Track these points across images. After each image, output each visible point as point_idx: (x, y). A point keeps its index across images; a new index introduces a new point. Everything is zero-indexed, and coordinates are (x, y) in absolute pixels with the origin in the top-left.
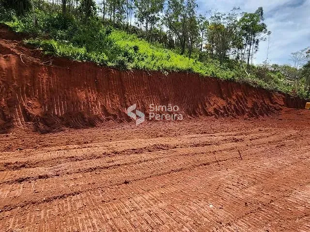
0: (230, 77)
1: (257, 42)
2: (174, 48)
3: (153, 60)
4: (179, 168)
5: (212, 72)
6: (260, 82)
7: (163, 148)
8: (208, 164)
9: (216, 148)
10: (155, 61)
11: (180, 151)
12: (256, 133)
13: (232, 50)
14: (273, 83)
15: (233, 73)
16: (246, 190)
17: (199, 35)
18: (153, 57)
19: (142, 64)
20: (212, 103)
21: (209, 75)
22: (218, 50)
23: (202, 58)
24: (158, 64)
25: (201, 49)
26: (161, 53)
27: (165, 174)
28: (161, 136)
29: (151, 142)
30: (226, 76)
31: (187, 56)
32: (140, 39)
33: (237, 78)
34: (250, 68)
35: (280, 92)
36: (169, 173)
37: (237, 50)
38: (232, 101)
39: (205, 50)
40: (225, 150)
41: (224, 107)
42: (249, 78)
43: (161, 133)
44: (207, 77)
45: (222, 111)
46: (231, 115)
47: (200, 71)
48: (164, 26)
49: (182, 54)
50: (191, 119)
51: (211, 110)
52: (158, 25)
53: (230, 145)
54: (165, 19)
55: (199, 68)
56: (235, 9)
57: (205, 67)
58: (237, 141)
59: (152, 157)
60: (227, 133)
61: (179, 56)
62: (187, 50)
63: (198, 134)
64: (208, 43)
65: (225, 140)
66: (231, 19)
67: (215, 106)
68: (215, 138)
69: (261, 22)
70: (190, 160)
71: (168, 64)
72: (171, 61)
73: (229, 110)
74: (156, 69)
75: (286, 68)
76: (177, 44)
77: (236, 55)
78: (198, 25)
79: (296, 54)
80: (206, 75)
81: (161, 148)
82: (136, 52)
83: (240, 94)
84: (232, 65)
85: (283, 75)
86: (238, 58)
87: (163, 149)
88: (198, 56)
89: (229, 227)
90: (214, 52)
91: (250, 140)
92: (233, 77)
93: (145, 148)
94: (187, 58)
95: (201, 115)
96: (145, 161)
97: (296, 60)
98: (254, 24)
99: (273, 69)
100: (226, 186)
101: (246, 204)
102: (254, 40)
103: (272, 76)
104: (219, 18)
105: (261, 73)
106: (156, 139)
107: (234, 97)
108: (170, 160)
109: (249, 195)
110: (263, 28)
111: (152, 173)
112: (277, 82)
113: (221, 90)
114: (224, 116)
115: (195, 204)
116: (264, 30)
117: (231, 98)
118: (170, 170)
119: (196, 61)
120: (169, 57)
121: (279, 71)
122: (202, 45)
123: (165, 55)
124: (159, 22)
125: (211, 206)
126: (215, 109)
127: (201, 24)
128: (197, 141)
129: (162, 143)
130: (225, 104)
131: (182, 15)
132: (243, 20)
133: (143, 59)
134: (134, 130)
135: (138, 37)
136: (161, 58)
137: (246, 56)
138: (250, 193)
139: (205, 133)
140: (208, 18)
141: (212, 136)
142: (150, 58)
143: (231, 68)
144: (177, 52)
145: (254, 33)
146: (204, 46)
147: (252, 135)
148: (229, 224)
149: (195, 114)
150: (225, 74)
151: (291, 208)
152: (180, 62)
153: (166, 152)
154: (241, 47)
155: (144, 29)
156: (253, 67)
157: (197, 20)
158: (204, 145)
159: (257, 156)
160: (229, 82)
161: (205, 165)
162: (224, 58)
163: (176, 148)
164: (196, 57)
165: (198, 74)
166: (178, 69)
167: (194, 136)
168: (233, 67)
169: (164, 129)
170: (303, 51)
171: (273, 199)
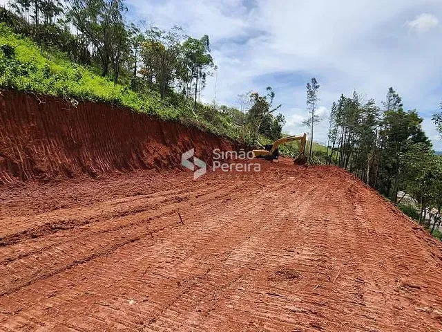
0: (174, 116)
1: (204, 76)
2: (89, 63)
3: (48, 77)
4: (88, 255)
5: (150, 107)
6: (208, 125)
7: (63, 226)
8: (138, 239)
9: (152, 214)
10: (51, 79)
11: (95, 227)
12: (204, 187)
13: (177, 81)
14: (221, 127)
15: (177, 112)
16: (182, 265)
17: (132, 52)
18: (48, 73)
19: (23, 82)
20: (151, 151)
21: (145, 112)
22: (158, 79)
23: (135, 86)
24: (59, 85)
25: (135, 74)
26: (65, 67)
27: (61, 271)
28: (63, 207)
29: (41, 219)
30: (169, 115)
31: (112, 80)
32: (20, 35)
33: (182, 119)
34: (197, 106)
35: (228, 138)
36: (70, 268)
37: (182, 81)
38: (178, 148)
39: (141, 76)
40: (164, 215)
41: (167, 156)
42: (197, 119)
43: (63, 202)
44: (143, 114)
45: (166, 162)
46: (176, 166)
47: (132, 105)
48: (70, 25)
49: (104, 75)
50: (120, 174)
51: (150, 160)
52: (60, 21)
53: (172, 207)
54: (72, 13)
55: (131, 100)
56: (176, 27)
57: (139, 100)
58: (180, 200)
59: (38, 247)
60: (170, 192)
61: (98, 78)
62: (112, 71)
63: (128, 196)
64: (144, 66)
65: (166, 201)
66: (171, 39)
67: (156, 155)
68: (153, 199)
69: (208, 53)
70: (110, 239)
71: (78, 88)
72: (83, 84)
73: (173, 160)
74: (54, 93)
75: (234, 110)
76: (96, 59)
77: (182, 88)
78: (129, 38)
79: (241, 96)
80: (141, 111)
81: (59, 228)
82: (10, 58)
83: (186, 139)
84: (176, 100)
85: (232, 118)
86: (184, 92)
87: (63, 229)
88: (130, 83)
89: (153, 324)
90: (154, 80)
91: (197, 197)
92: (177, 117)
93: (25, 232)
94: (113, 83)
95: (136, 168)
96: (20, 257)
97: (242, 103)
98: (199, 53)
99: (222, 111)
100: (157, 265)
101: (179, 283)
102: (201, 74)
103: (221, 119)
104: (158, 34)
105: (209, 114)
106: (50, 214)
107: (180, 143)
108: (74, 245)
109: (185, 270)
110: (208, 60)
111: (34, 275)
112: (226, 127)
113: (163, 133)
114: (167, 169)
115: (106, 308)
116: (210, 63)
117: (175, 144)
118: (71, 263)
119: (126, 89)
120: (79, 77)
121: (227, 114)
122: (135, 67)
123: (72, 72)
124: (63, 17)
125: (131, 302)
126: (156, 159)
127: (134, 38)
128: (126, 207)
129: (62, 219)
130: (168, 152)
131: (103, 16)
132: (187, 45)
133: (25, 73)
134: (5, 202)
135: (16, 32)
136: (65, 77)
137: (193, 92)
138: (186, 267)
139: (139, 194)
140: (143, 31)
141: (148, 197)
142: (40, 74)
143: (176, 105)
144: (94, 72)
145: (200, 64)
146: (139, 69)
147: (199, 191)
148: (154, 321)
149: (127, 167)
150: (167, 112)
151: (227, 273)
152: (99, 87)
153: (68, 233)
154: (186, 80)
155: (31, 21)
156: (202, 106)
157: (127, 30)
158: (135, 212)
159: (200, 217)
160: (173, 123)
161: (133, 241)
162: (166, 91)
163: (87, 223)
164: (127, 83)
165: (128, 109)
166: (95, 97)
167: (122, 200)
168: (177, 104)
169: (71, 194)
170: (248, 94)
171: (210, 268)
